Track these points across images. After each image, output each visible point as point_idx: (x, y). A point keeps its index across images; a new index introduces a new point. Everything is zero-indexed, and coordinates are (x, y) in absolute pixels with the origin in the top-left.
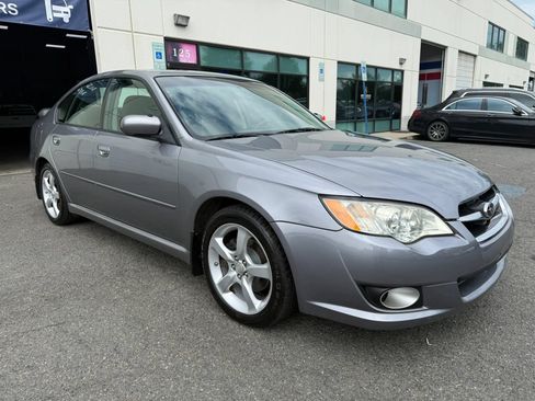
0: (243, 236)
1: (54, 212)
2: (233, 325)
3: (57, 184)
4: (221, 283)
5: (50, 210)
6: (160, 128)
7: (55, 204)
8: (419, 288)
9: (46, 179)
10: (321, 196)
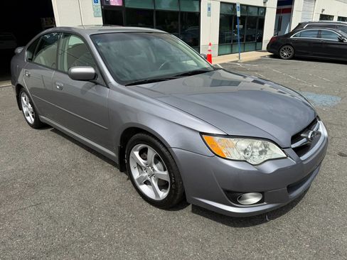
0: (151, 153)
1: (31, 119)
2: (146, 205)
3: (31, 103)
4: (138, 179)
5: (28, 118)
6: (96, 75)
7: (31, 115)
8: (262, 193)
9: (23, 98)
10: (201, 133)
